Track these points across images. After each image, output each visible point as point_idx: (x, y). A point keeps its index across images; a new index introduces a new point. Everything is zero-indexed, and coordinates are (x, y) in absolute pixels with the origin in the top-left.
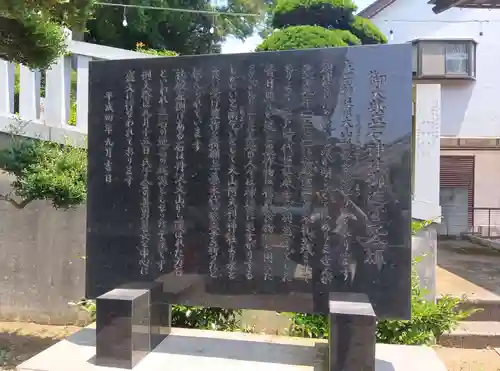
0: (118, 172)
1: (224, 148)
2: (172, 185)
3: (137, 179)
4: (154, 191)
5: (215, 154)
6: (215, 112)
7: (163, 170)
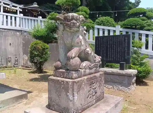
0: (98, 49)
1: (110, 46)
2: (104, 50)
3: (100, 49)
4: (102, 50)
5: (109, 47)
6: (109, 42)
7: (103, 48)
